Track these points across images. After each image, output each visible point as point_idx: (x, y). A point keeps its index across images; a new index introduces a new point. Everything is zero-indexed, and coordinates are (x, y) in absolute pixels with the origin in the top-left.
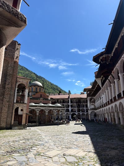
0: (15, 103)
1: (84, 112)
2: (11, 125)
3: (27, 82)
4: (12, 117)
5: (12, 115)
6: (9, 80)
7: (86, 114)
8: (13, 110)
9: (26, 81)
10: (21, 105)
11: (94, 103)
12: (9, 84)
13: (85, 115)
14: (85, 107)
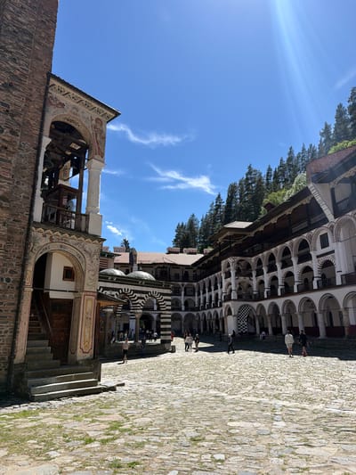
0: (37, 225)
1: (180, 310)
2: (9, 370)
3: (97, 119)
4: (18, 311)
5: (20, 297)
6: (14, 60)
7: (183, 317)
8: (23, 267)
9: (96, 116)
10: (73, 239)
11: (248, 278)
12: (11, 85)
13: (180, 319)
14: (183, 293)
